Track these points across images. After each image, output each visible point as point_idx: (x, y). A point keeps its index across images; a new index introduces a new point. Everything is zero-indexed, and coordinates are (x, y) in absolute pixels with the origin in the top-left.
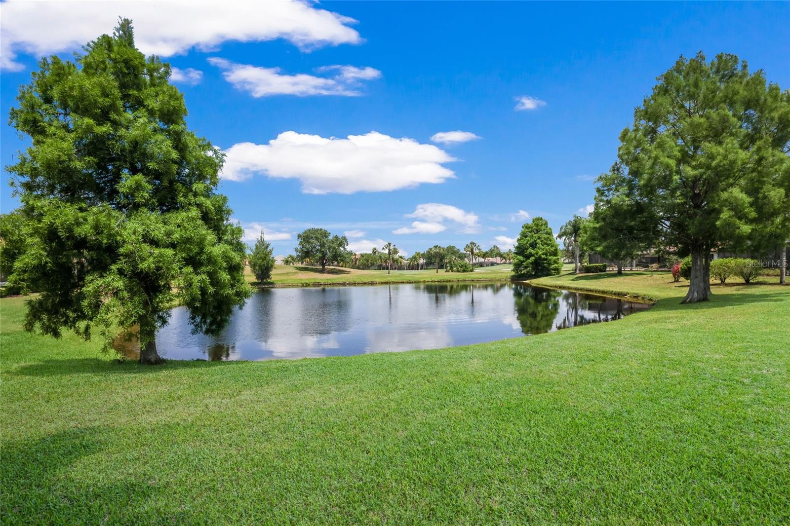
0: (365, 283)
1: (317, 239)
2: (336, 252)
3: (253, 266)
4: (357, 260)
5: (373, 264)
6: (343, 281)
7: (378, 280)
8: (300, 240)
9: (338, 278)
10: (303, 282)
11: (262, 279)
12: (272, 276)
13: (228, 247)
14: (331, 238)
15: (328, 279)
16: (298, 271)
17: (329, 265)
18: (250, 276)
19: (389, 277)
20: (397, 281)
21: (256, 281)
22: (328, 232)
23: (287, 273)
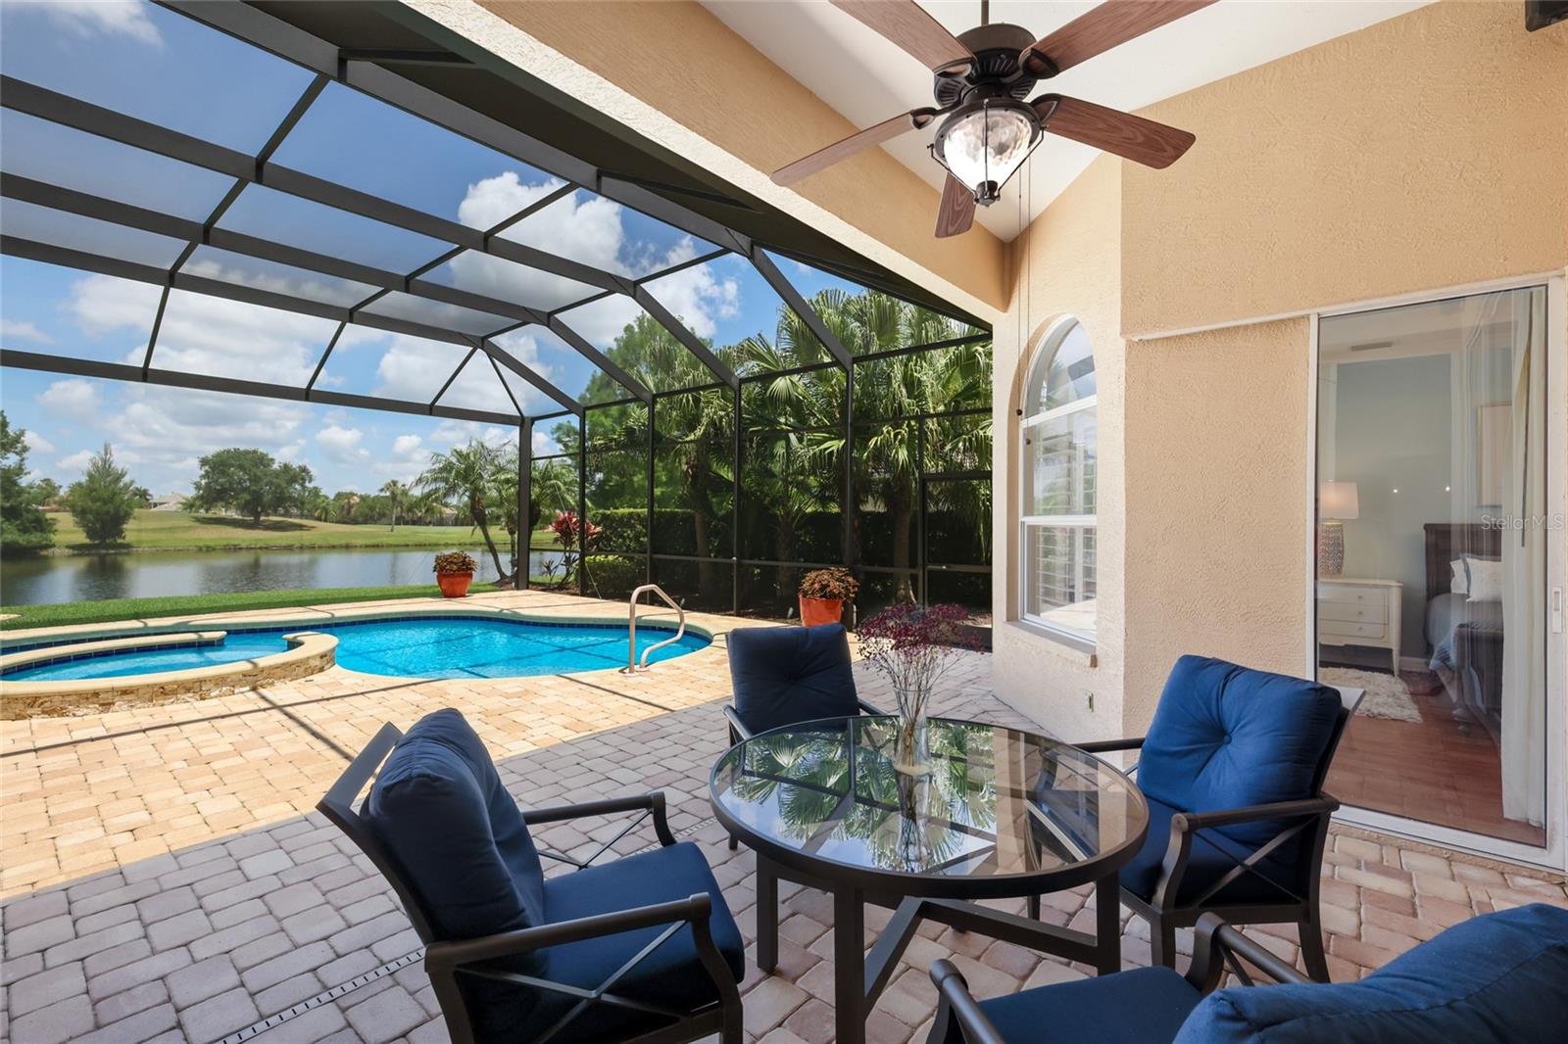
0: (334, 547)
1: (241, 467)
2: (282, 493)
3: (81, 513)
4: (351, 506)
5: (382, 516)
6: (290, 542)
7: (359, 542)
8: (207, 468)
9: (281, 538)
10: (201, 544)
11: (103, 538)
12: (127, 533)
14: (276, 466)
15: (257, 540)
16: (197, 524)
17: (268, 515)
18: (73, 532)
19: (389, 536)
20: (396, 543)
21: (87, 541)
22: (270, 457)
23: (170, 528)
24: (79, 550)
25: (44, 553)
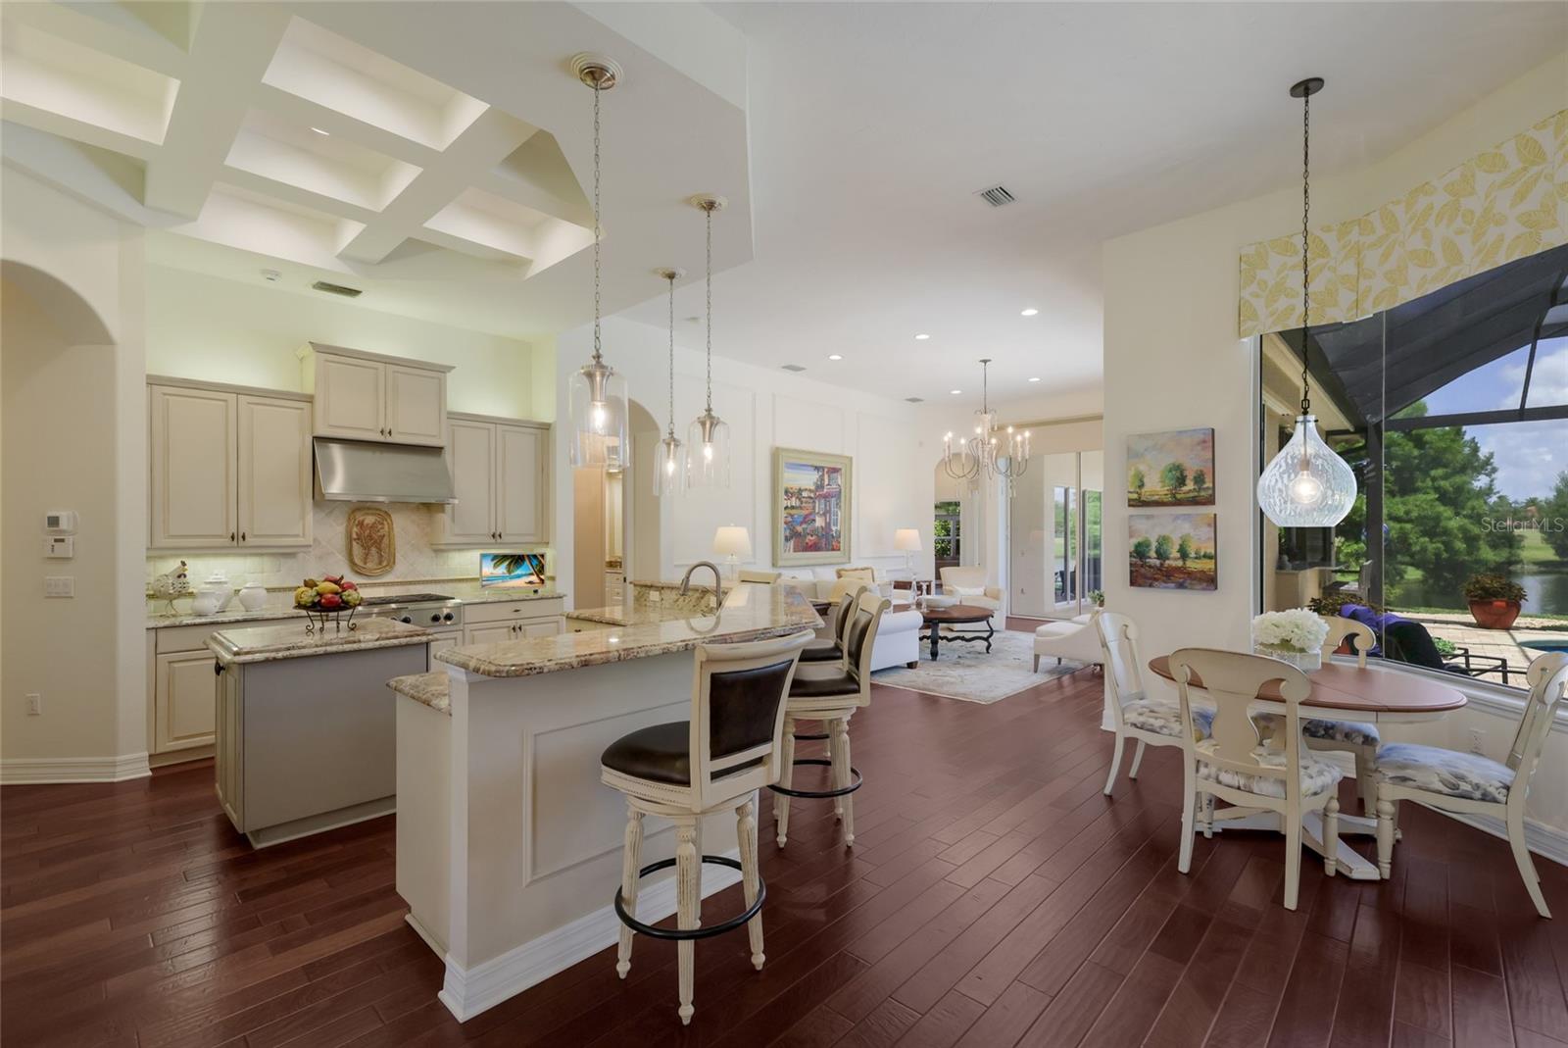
13: (1466, 521)
24: (1545, 567)
25: (1512, 568)
